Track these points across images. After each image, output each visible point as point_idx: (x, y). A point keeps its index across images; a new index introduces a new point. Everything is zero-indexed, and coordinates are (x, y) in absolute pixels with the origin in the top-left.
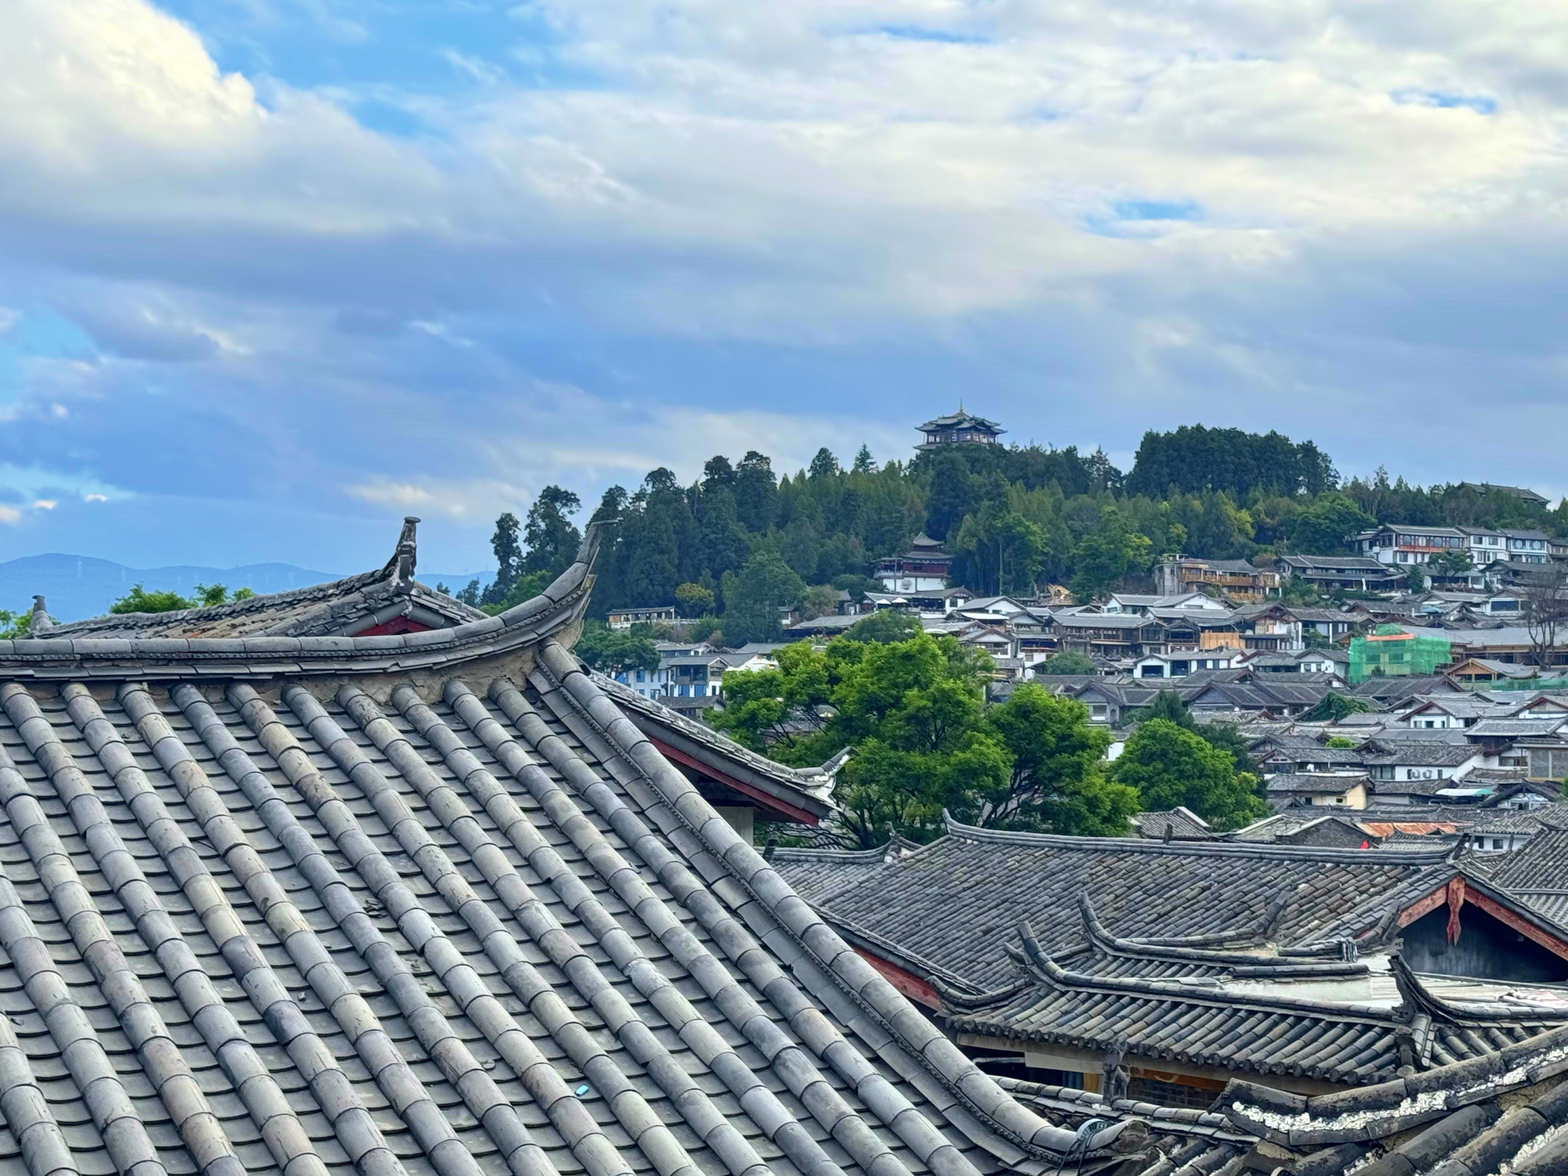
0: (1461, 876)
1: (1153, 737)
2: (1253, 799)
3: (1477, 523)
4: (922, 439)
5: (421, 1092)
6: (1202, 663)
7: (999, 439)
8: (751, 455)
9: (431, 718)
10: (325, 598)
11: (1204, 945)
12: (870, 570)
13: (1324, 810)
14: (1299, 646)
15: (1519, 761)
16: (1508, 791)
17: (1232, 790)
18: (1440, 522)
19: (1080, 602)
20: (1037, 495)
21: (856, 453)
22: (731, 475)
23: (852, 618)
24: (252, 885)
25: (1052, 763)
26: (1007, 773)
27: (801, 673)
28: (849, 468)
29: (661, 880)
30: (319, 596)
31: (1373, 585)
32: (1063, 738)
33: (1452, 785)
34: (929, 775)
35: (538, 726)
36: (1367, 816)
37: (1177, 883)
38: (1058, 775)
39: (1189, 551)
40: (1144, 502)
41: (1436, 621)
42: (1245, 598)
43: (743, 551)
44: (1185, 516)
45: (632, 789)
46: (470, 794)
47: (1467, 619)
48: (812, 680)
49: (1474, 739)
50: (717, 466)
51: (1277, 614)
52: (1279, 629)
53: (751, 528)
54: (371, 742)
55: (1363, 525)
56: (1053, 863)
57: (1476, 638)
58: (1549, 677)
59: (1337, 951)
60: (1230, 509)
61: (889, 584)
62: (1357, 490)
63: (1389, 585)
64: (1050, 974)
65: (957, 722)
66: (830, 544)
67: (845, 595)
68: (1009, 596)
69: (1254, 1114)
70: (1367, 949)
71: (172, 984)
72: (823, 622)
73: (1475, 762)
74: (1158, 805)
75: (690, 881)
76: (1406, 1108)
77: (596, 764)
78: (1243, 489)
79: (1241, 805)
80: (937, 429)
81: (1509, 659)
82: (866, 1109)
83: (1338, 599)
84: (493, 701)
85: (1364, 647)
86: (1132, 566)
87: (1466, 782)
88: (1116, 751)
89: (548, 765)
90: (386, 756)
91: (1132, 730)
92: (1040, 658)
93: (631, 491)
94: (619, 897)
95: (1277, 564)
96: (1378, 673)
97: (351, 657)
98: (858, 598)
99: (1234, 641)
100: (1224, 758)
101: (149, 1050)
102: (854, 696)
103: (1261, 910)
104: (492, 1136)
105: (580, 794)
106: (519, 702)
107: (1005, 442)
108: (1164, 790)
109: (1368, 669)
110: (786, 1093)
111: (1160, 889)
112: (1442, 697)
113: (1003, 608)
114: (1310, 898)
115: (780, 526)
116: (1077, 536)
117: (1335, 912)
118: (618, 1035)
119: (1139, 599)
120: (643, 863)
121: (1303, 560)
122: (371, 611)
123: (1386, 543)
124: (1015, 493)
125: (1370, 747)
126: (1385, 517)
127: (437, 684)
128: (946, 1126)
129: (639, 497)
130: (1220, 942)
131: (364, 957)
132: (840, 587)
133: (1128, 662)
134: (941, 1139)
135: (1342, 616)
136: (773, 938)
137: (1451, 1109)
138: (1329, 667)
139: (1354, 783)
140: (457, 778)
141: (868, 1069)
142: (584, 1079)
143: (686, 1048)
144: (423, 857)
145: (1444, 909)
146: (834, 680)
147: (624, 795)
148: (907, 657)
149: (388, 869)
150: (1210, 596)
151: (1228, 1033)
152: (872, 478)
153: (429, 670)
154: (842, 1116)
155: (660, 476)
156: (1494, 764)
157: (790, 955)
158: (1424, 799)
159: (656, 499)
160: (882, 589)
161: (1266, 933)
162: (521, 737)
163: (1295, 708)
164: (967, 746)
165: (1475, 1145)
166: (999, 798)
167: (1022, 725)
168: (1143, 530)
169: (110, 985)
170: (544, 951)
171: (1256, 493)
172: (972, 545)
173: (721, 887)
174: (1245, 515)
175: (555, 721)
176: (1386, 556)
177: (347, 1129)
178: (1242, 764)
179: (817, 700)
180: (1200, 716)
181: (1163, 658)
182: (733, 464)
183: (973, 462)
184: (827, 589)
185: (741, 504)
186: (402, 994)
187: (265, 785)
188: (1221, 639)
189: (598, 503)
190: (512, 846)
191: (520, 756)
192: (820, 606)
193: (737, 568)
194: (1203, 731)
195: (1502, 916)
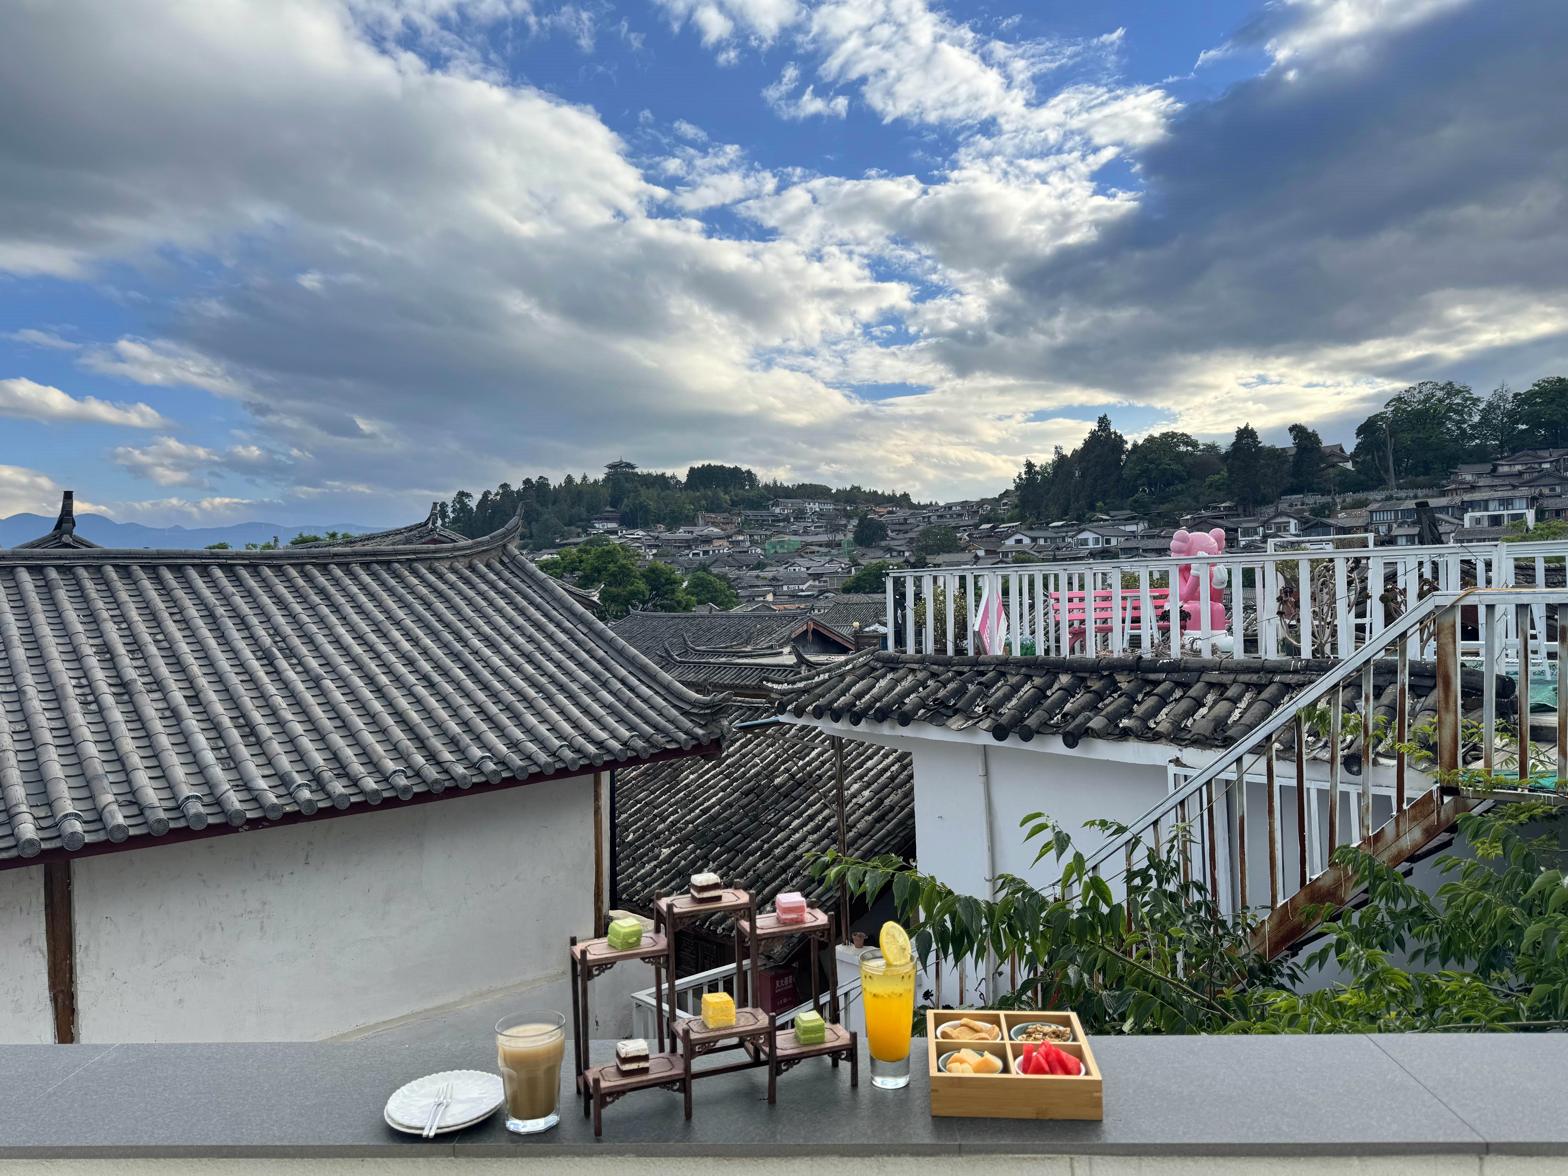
0: (812, 619)
1: (698, 578)
2: (734, 599)
3: (808, 498)
4: (607, 470)
5: (485, 699)
6: (714, 551)
7: (636, 470)
8: (541, 477)
9: (467, 573)
10: (401, 533)
11: (726, 648)
12: (589, 521)
13: (759, 602)
14: (748, 544)
15: (825, 582)
16: (822, 592)
17: (726, 596)
18: (796, 498)
19: (669, 530)
20: (651, 490)
21: (582, 476)
22: (533, 485)
23: (583, 538)
24: (411, 633)
25: (664, 589)
26: (647, 593)
27: (568, 559)
28: (579, 482)
29: (558, 625)
30: (398, 532)
31: (773, 521)
32: (667, 580)
33: (803, 591)
34: (619, 595)
35: (507, 574)
36: (774, 603)
37: (715, 627)
38: (666, 593)
39: (708, 510)
40: (691, 492)
41: (795, 533)
42: (728, 527)
43: (539, 514)
44: (705, 497)
45: (544, 595)
46: (485, 599)
47: (806, 532)
48: (573, 562)
49: (810, 574)
50: (527, 482)
51: (740, 532)
52: (741, 538)
53: (542, 505)
54: (446, 582)
55: (769, 499)
56: (670, 623)
57: (809, 539)
58: (834, 552)
59: (771, 647)
60: (722, 494)
61: (597, 525)
62: (766, 486)
63: (779, 521)
64: (675, 660)
65: (628, 575)
66: (573, 511)
67: (580, 530)
68: (642, 529)
69: (770, 685)
70: (781, 646)
71: (388, 667)
72: (572, 540)
73: (810, 583)
74: (700, 603)
75: (568, 625)
76: (817, 679)
77: (530, 587)
78: (726, 487)
79: (730, 601)
80: (611, 467)
81: (820, 546)
82: (638, 696)
83: (761, 526)
84: (488, 566)
85: (771, 543)
86: (687, 516)
87: (807, 590)
88: (685, 584)
89: (512, 588)
90: (452, 586)
91: (689, 576)
92: (655, 551)
93: (494, 492)
94: (544, 632)
95: (739, 515)
96: (776, 552)
97: (435, 552)
98: (585, 531)
99: (725, 543)
100: (723, 585)
101: (384, 689)
102: (589, 567)
103: (744, 635)
104: (511, 712)
105: (525, 597)
106: (499, 567)
107: (639, 471)
108: (703, 597)
109: (772, 551)
110: (610, 692)
111: (709, 630)
112: (799, 560)
113: (640, 533)
114: (761, 630)
115: (554, 504)
116: (667, 506)
117: (770, 634)
118: (550, 677)
119: (690, 528)
120: (551, 620)
121: (749, 512)
122: (421, 537)
123: (777, 506)
124: (643, 490)
125: (774, 579)
126: (777, 496)
127: (467, 560)
128: (665, 699)
129: (497, 494)
130: (731, 647)
131: (456, 655)
132: (578, 527)
133: (687, 551)
134: (664, 703)
135: (763, 533)
136: (600, 643)
137: (830, 678)
138: (759, 551)
139: (769, 592)
140: (480, 593)
141: (638, 683)
142: (541, 691)
143: (574, 680)
144: (472, 621)
145: (806, 631)
146: (581, 561)
147: (541, 597)
148: (609, 552)
149: (460, 625)
150: (716, 526)
151: (738, 676)
152: (589, 486)
153: (464, 556)
154: (630, 698)
155: (504, 486)
156: (817, 583)
157: (606, 648)
158: (793, 596)
159: (503, 495)
160: (594, 527)
161: (747, 642)
162: (501, 578)
163: (747, 566)
164: (632, 584)
165: (838, 688)
166: (644, 603)
167: (652, 575)
168: (690, 503)
169: (365, 669)
170: (520, 651)
171: (731, 488)
172: (628, 510)
173: (580, 626)
174: (727, 497)
175: (512, 572)
176: (777, 510)
177: (460, 712)
178: (730, 587)
179: (574, 570)
180: (715, 570)
181: (699, 550)
182: (534, 481)
183: (626, 479)
184: (573, 528)
185: (538, 496)
186: (472, 667)
187: (409, 598)
188: (720, 542)
189: (480, 497)
190: (503, 616)
191: (502, 585)
192: (570, 535)
193: (537, 521)
194: (716, 576)
195: (825, 632)
